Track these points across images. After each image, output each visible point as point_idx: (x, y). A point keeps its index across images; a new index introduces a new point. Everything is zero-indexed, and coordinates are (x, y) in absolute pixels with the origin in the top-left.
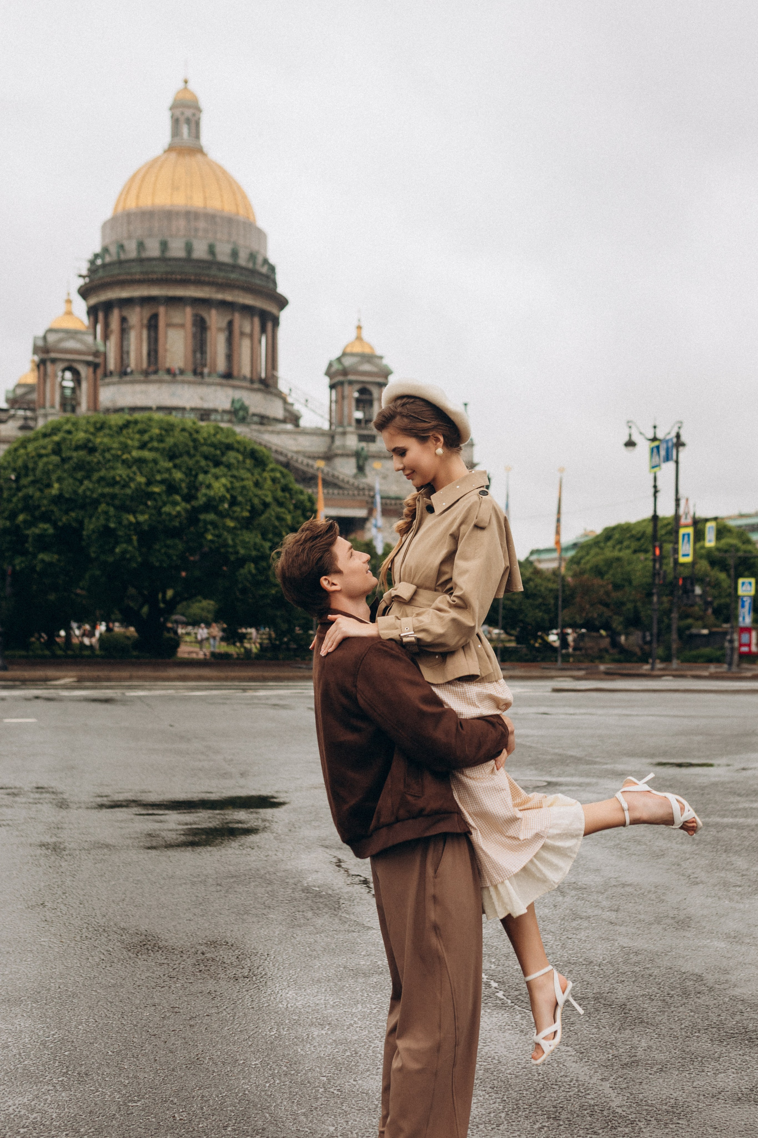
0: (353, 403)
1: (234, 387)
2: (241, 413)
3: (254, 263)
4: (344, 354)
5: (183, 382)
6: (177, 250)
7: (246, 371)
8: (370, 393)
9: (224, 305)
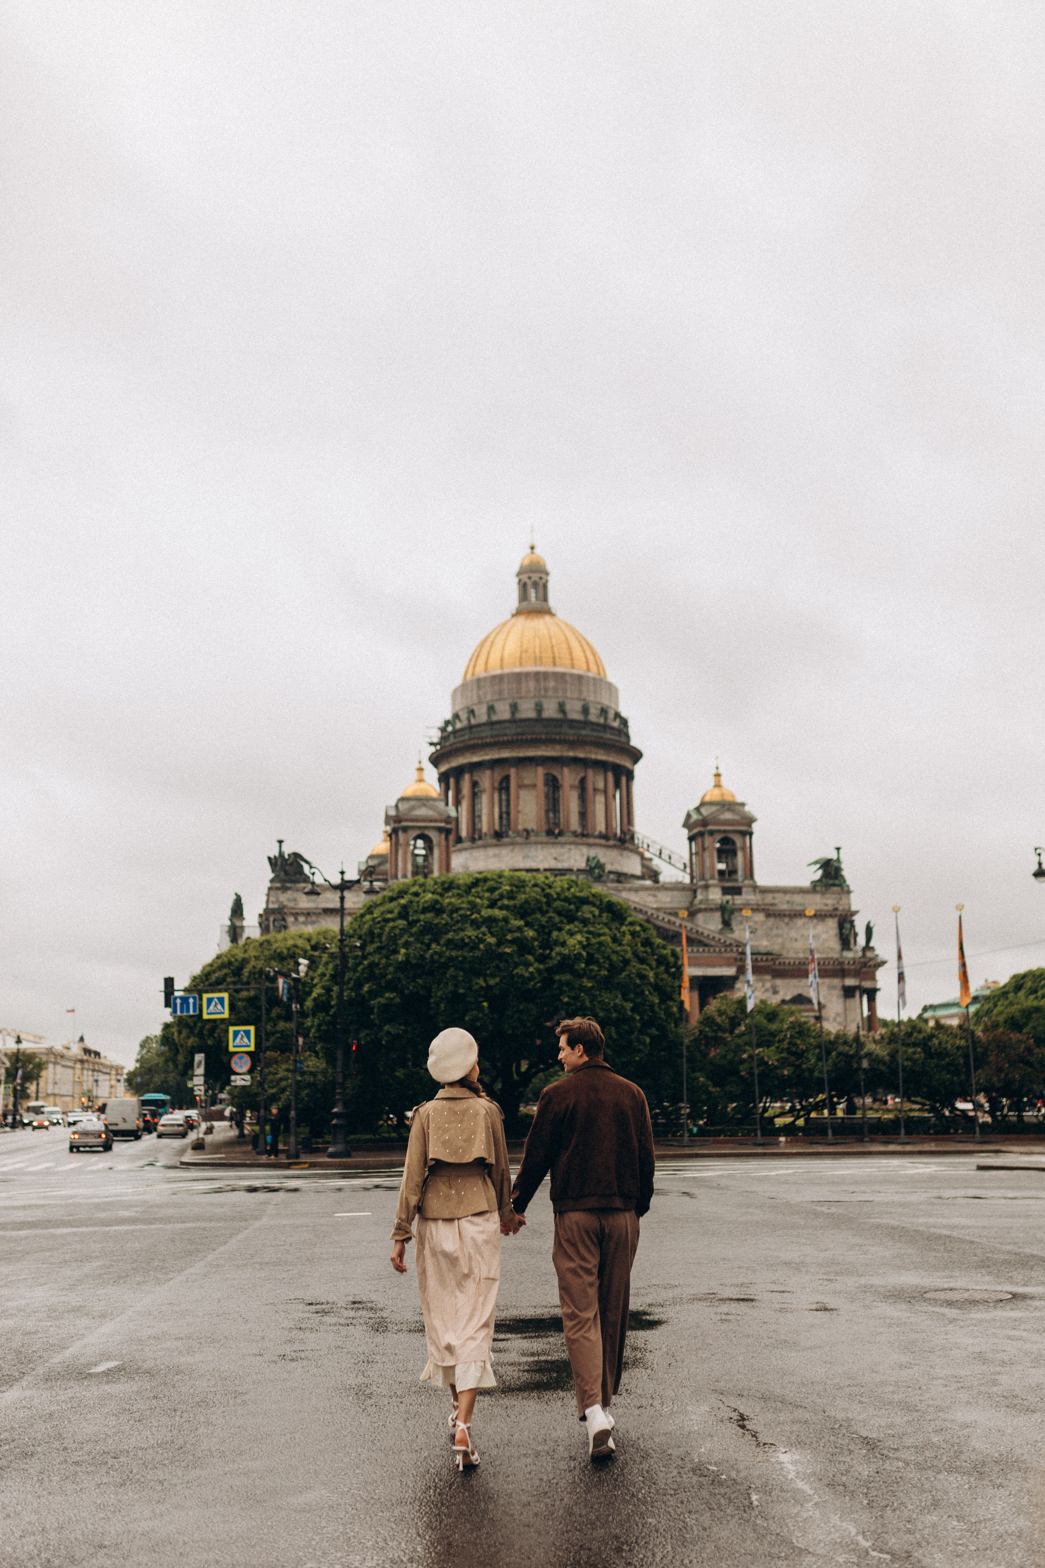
0: (715, 854)
1: (590, 845)
2: (597, 871)
3: (606, 718)
4: (703, 804)
5: (536, 843)
6: (527, 711)
7: (601, 827)
8: (733, 843)
9: (575, 761)
